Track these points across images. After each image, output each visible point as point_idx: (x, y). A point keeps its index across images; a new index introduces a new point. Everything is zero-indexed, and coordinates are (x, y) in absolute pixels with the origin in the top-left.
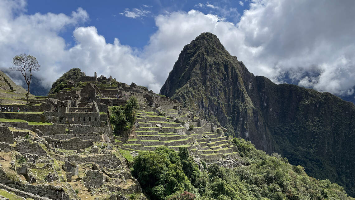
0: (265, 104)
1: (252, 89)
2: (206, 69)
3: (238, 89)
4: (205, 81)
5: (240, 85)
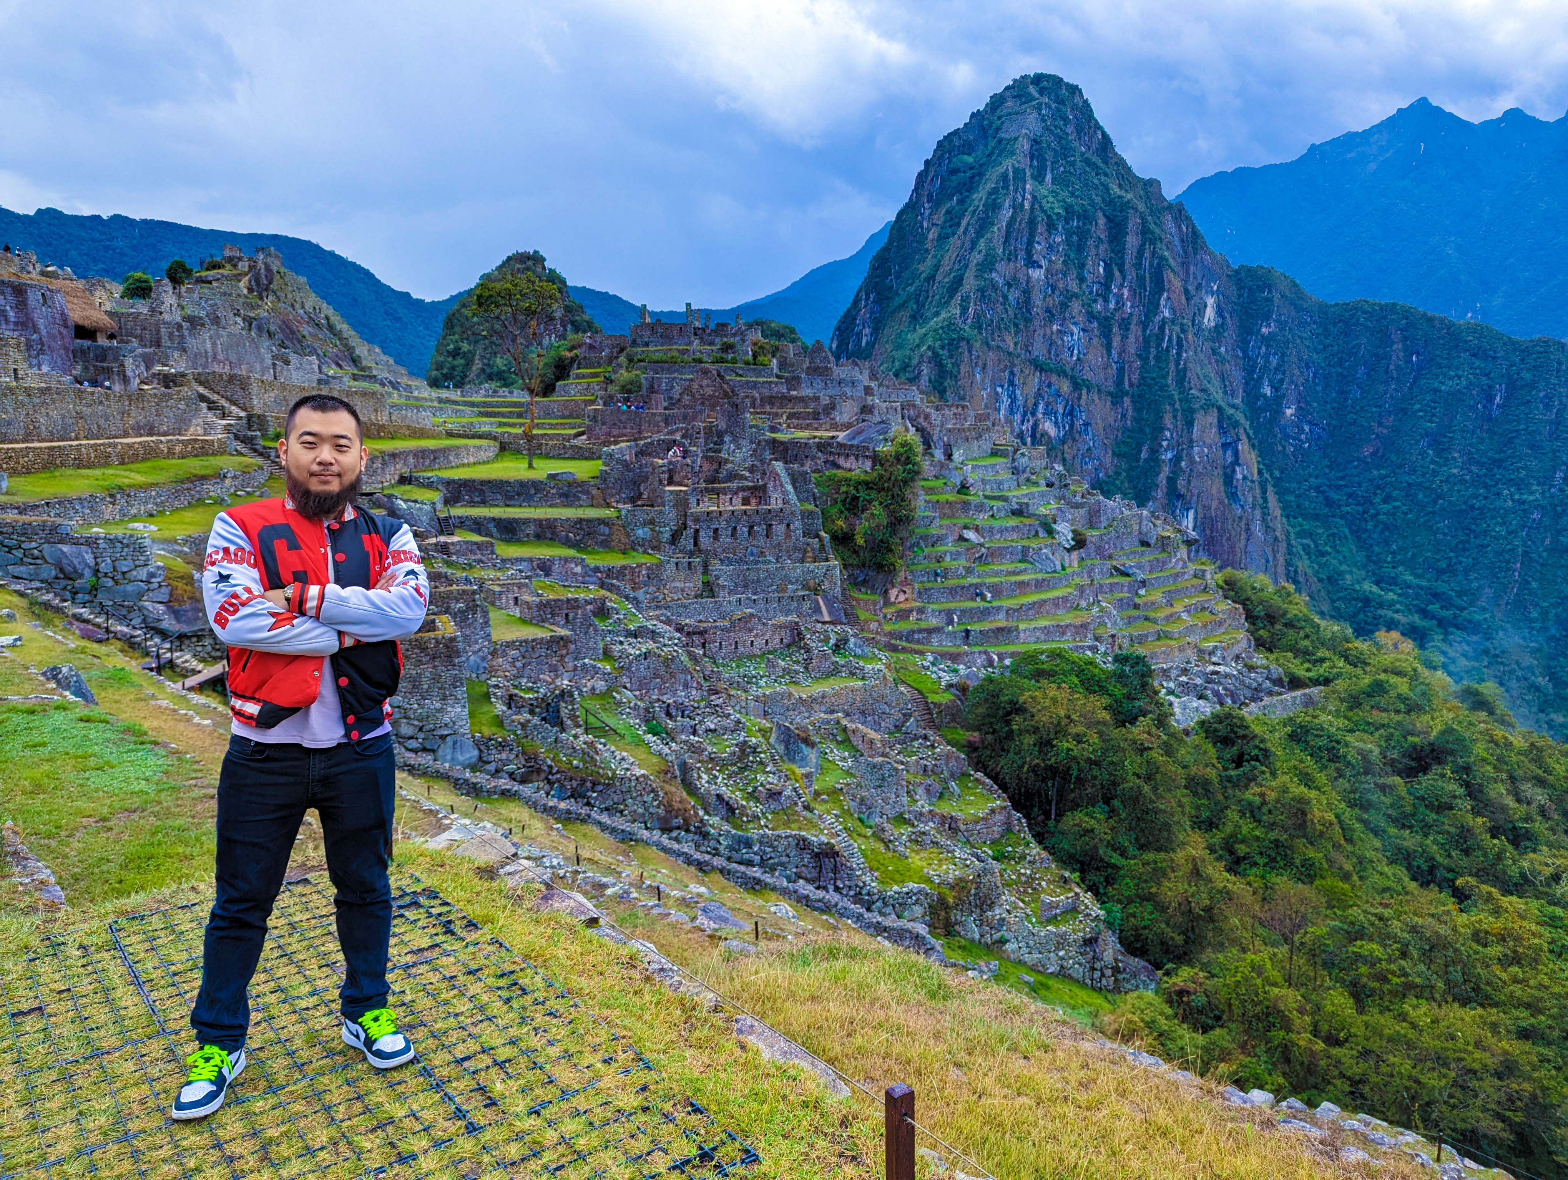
0: (1267, 391)
1: (1216, 326)
2: (1030, 243)
3: (1162, 328)
4: (1027, 293)
5: (1173, 310)
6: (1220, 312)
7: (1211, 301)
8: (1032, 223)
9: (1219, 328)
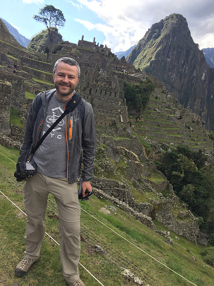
2: (169, 52)
3: (193, 78)
4: (166, 64)
5: (196, 74)
6: (205, 77)
7: (204, 74)
8: (170, 47)
9: (205, 81)
